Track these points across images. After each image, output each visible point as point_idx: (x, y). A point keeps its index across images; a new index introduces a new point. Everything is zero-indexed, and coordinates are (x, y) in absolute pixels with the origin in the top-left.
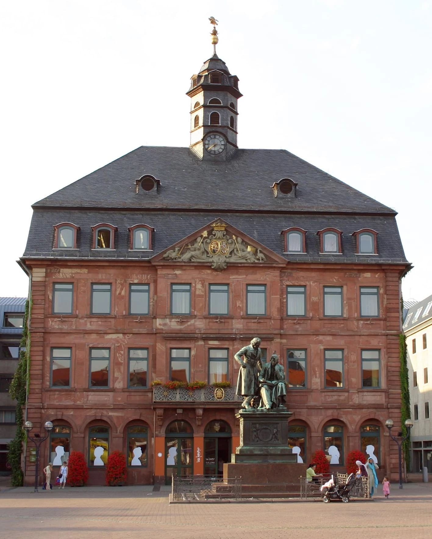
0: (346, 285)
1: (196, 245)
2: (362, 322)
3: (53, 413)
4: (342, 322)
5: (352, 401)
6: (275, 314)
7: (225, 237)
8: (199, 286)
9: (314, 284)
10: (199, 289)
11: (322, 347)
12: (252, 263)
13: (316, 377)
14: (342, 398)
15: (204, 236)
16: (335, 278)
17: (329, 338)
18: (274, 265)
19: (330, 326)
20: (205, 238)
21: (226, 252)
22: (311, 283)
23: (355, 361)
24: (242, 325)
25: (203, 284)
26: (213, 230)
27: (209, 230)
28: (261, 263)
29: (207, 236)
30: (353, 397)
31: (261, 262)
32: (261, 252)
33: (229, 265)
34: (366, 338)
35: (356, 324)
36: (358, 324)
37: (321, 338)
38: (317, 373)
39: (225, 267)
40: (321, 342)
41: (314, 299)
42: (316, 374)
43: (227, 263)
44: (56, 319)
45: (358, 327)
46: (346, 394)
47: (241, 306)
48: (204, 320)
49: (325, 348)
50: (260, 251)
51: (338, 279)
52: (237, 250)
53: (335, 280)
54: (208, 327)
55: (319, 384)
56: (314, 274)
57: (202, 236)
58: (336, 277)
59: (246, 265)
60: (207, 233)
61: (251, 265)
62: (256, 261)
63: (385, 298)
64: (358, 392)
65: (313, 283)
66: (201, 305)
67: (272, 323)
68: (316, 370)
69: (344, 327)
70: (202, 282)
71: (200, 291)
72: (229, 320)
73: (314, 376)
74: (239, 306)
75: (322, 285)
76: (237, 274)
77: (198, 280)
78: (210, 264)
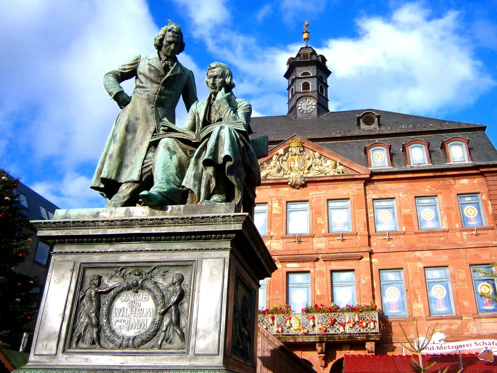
0: (441, 193)
1: (272, 164)
2: (466, 233)
4: (442, 234)
5: (468, 331)
6: (362, 230)
7: (302, 153)
8: (276, 205)
9: (403, 196)
10: (276, 208)
11: (421, 265)
12: (332, 176)
13: (418, 302)
14: (455, 327)
15: (280, 153)
16: (427, 188)
17: (429, 254)
18: (356, 177)
19: (427, 240)
20: (281, 155)
21: (303, 168)
22: (401, 195)
23: (464, 280)
24: (324, 244)
25: (280, 203)
26: (289, 147)
27: (285, 147)
28: (341, 176)
29: (283, 153)
30: (468, 326)
31: (341, 174)
32: (340, 164)
33: (306, 180)
34: (474, 251)
35: (459, 236)
36: (461, 235)
37: (418, 254)
38: (419, 296)
39: (303, 182)
40: (419, 259)
41: (405, 212)
42: (417, 299)
43: (305, 178)
45: (462, 239)
46: (459, 322)
47: (322, 223)
48: (282, 240)
49: (425, 266)
50: (339, 163)
51: (431, 188)
52: (315, 166)
53: (427, 190)
54: (286, 248)
55: (423, 310)
56: (402, 185)
57: (277, 154)
58: (428, 187)
59: (326, 179)
60: (283, 150)
61: (331, 178)
62: (336, 174)
63: (490, 204)
64: (474, 318)
65: (402, 194)
66: (278, 225)
67: (358, 239)
68: (417, 293)
69: (444, 241)
70: (279, 201)
71: (277, 210)
72: (310, 239)
73: (416, 301)
74: (320, 224)
75: (413, 196)
76: (317, 189)
77: (274, 199)
78: (286, 181)
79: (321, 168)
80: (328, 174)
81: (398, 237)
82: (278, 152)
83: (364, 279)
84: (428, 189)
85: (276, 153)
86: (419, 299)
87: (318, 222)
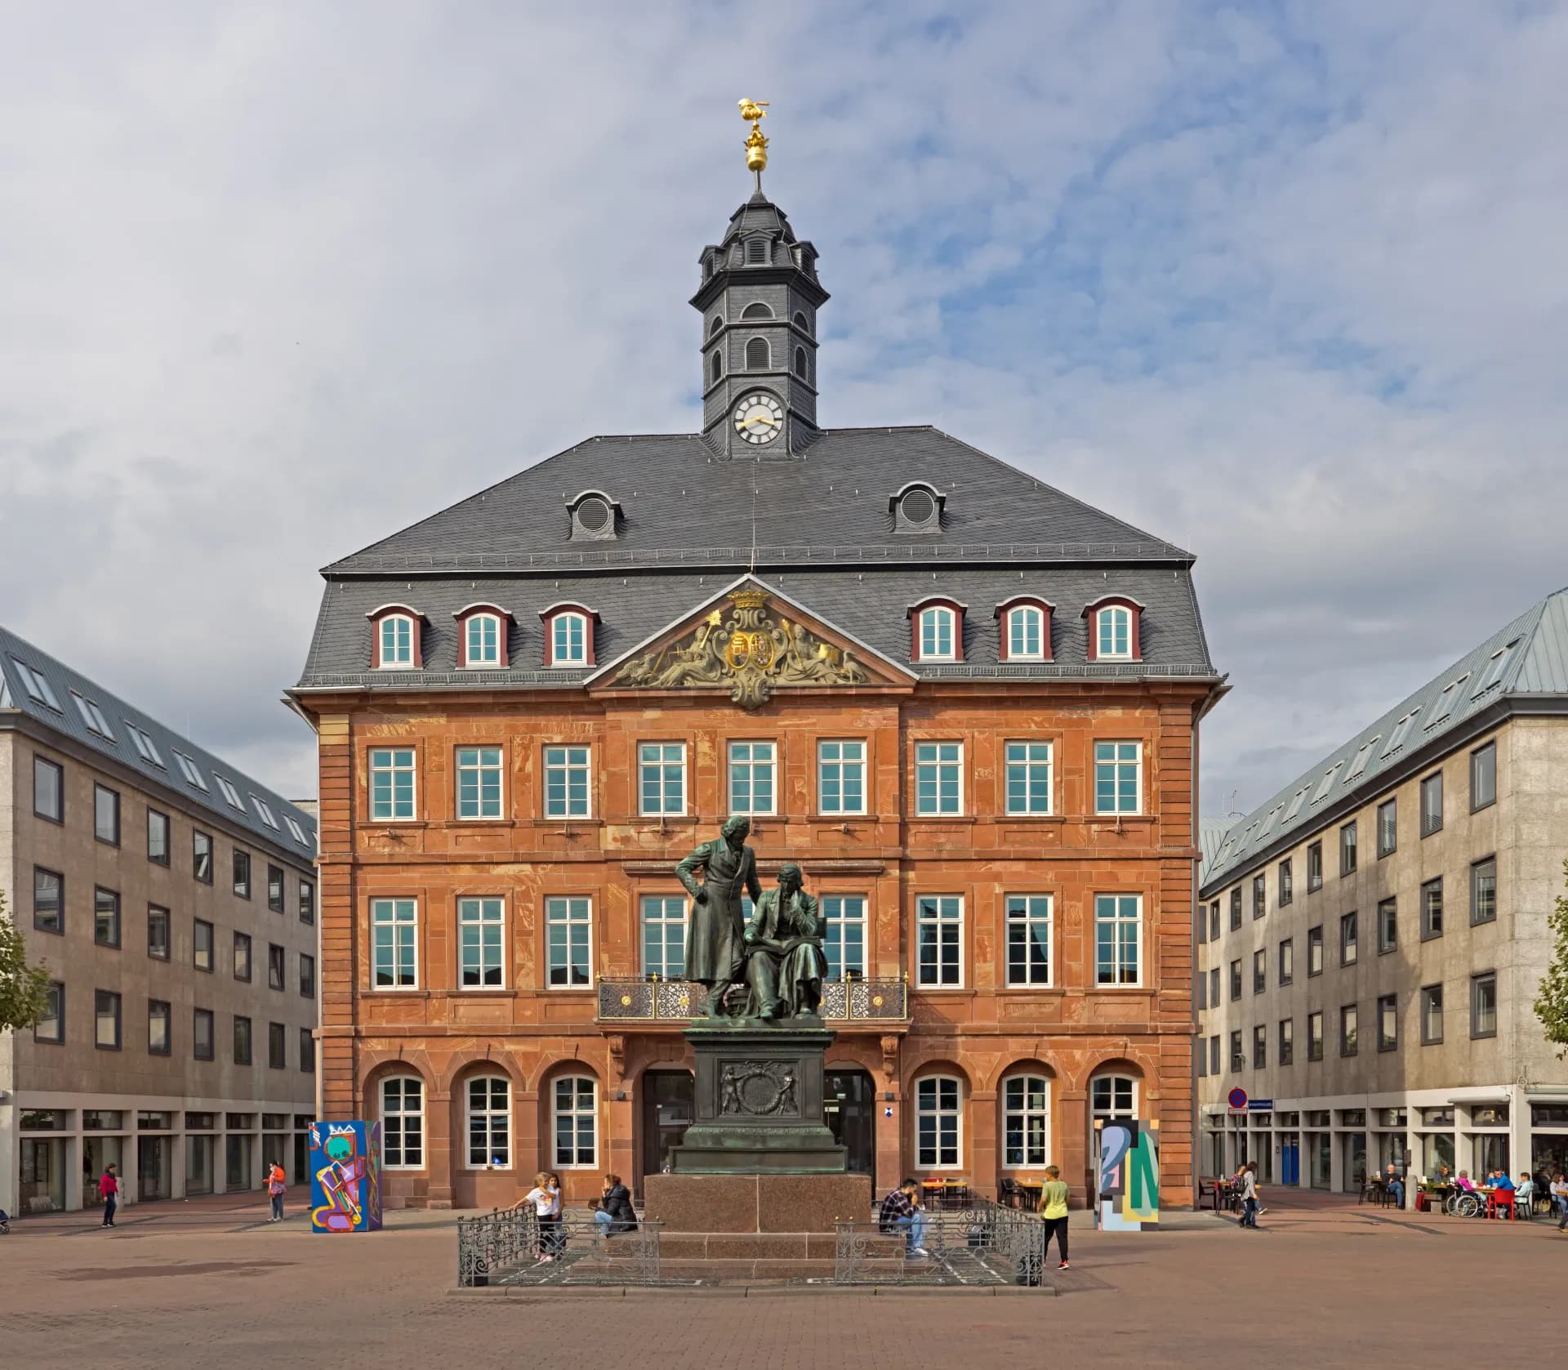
0: (1061, 736)
1: (696, 647)
2: (1095, 827)
3: (379, 1048)
4: (1049, 827)
5: (1070, 1017)
6: (888, 809)
7: (763, 625)
8: (704, 746)
9: (981, 737)
10: (704, 754)
11: (998, 889)
12: (831, 687)
13: (985, 961)
14: (1047, 1010)
15: (713, 623)
16: (1032, 720)
17: (1018, 866)
18: (885, 691)
19: (1018, 836)
20: (716, 628)
21: (765, 661)
22: (976, 734)
23: (1080, 922)
24: (808, 839)
25: (713, 741)
26: (734, 608)
27: (724, 608)
28: (851, 687)
29: (719, 623)
30: (1075, 1009)
31: (851, 682)
32: (851, 657)
33: (774, 692)
34: (1108, 867)
35: (1085, 832)
36: (1089, 831)
37: (996, 866)
38: (988, 950)
39: (766, 699)
40: (997, 877)
41: (981, 773)
42: (985, 954)
43: (771, 688)
44: (379, 833)
45: (1090, 840)
46: (1059, 1001)
47: (805, 791)
49: (1008, 889)
50: (849, 654)
51: (1041, 723)
52: (794, 658)
53: (1032, 726)
55: (993, 976)
56: (983, 712)
57: (707, 625)
58: (1036, 718)
59: (817, 691)
60: (719, 616)
61: (828, 692)
62: (841, 682)
63: (1158, 768)
64: (1088, 996)
65: (979, 733)
66: (710, 792)
67: (879, 831)
68: (986, 943)
69: (1052, 839)
70: (710, 737)
71: (707, 758)
72: (778, 827)
73: (981, 959)
74: (800, 793)
75: (1002, 739)
76: (794, 714)
77: (701, 733)
78: (729, 693)
79: (808, 664)
80: (822, 682)
81: (961, 828)
82: (708, 619)
83: (885, 914)
84: (1036, 723)
85: (702, 621)
86: (988, 956)
87: (797, 790)
